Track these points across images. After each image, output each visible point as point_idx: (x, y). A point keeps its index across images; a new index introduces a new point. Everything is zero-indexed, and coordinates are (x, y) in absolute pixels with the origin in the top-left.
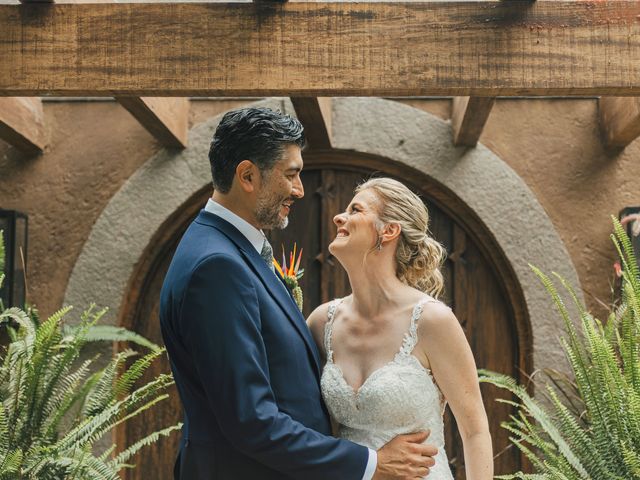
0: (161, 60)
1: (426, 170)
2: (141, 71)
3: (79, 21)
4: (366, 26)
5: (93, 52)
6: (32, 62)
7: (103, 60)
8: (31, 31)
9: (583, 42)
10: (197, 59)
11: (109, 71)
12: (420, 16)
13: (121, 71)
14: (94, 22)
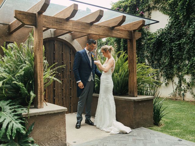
0: (82, 28)
1: (69, 42)
2: (79, 29)
3: (73, 22)
4: (101, 28)
5: (74, 26)
6: (67, 26)
7: (75, 27)
8: (67, 23)
9: (118, 33)
10: (85, 29)
11: (76, 29)
12: (105, 27)
13: (77, 29)
14: (74, 23)
